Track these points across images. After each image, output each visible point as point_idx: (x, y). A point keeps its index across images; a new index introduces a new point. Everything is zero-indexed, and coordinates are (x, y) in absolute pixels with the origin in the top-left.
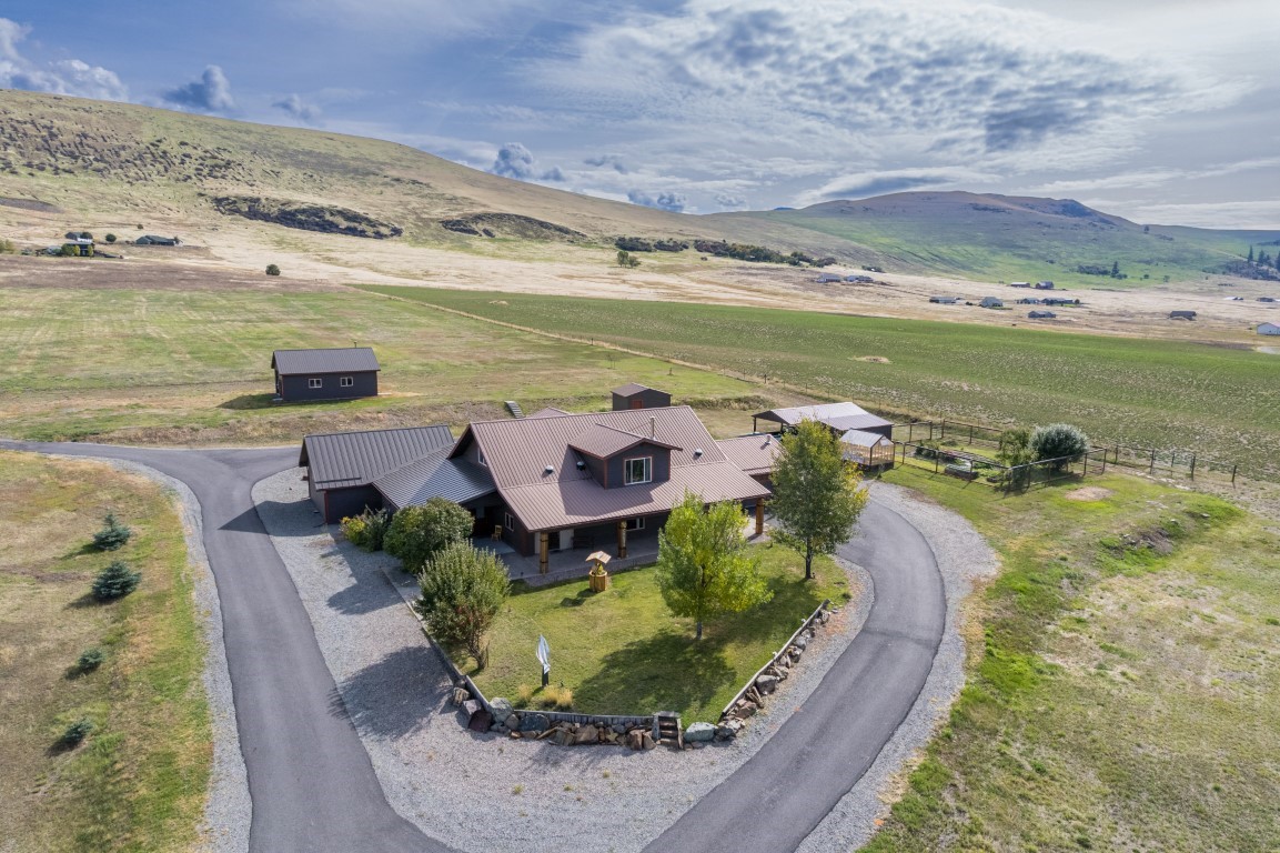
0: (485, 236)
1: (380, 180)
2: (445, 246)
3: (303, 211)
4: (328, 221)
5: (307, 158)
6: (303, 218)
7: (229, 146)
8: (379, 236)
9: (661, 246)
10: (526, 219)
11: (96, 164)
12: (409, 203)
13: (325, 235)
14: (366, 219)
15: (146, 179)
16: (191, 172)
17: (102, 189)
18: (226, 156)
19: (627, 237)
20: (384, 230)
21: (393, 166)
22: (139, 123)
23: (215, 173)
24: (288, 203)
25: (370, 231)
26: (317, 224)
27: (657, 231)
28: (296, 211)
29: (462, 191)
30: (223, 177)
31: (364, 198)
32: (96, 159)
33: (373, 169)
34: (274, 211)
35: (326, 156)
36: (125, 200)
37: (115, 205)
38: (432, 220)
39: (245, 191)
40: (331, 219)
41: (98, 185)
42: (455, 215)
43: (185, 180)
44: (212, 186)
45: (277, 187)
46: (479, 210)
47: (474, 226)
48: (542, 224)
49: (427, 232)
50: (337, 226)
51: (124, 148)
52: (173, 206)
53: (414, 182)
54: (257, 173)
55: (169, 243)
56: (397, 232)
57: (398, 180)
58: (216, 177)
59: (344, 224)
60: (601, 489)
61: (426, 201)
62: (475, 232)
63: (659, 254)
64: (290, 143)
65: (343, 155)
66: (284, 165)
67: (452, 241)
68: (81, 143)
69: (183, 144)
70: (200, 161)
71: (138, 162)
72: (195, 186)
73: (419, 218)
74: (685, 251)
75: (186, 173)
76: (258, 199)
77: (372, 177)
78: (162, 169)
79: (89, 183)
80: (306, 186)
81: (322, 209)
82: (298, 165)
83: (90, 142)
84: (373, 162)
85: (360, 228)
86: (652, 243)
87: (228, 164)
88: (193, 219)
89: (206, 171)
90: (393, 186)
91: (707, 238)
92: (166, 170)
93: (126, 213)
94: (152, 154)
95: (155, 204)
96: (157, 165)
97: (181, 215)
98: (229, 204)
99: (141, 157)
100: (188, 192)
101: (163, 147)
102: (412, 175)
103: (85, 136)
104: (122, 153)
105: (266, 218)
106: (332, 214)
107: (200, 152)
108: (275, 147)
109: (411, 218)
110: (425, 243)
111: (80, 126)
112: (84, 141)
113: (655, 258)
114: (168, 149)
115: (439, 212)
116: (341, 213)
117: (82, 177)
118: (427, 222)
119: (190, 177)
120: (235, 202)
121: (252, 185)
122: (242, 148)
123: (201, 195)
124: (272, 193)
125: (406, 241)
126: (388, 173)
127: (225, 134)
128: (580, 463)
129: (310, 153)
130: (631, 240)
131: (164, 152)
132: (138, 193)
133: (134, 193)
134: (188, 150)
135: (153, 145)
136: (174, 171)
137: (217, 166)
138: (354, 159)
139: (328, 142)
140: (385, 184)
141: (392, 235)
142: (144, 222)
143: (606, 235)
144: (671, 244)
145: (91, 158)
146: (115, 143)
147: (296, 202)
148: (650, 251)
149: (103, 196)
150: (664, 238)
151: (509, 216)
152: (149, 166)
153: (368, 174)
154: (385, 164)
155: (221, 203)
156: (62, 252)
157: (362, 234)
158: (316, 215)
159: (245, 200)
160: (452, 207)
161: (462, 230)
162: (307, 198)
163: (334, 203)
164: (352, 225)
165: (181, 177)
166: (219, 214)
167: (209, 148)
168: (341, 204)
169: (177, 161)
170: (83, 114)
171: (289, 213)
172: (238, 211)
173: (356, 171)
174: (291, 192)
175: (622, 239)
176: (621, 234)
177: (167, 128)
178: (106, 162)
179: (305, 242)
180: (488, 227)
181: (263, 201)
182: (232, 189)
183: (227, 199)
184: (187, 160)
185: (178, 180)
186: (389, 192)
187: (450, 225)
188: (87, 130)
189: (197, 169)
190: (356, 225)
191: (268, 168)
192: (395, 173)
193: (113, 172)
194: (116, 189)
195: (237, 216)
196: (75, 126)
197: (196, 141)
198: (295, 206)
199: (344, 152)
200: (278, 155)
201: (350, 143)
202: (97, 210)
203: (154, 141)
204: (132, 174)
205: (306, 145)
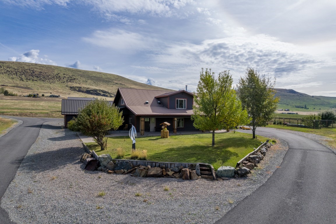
1: (112, 83)
3: (92, 90)
6: (92, 92)
7: (75, 75)
11: (43, 79)
13: (97, 96)
14: (108, 92)
15: (54, 82)
17: (43, 84)
18: (74, 77)
20: (112, 95)
21: (116, 80)
22: (54, 70)
23: (71, 81)
24: (89, 88)
25: (109, 95)
26: (95, 94)
29: (133, 86)
30: (73, 82)
31: (108, 87)
33: (111, 81)
34: (85, 90)
35: (99, 78)
36: (48, 87)
37: (46, 88)
39: (78, 85)
40: (99, 92)
43: (63, 83)
44: (70, 84)
45: (86, 84)
50: (100, 94)
51: (50, 75)
52: (60, 89)
53: (121, 84)
54: (81, 81)
55: (57, 97)
59: (102, 94)
64: (90, 74)
65: (103, 77)
66: (88, 80)
68: (40, 74)
69: (64, 74)
70: (68, 78)
71: (53, 78)
72: (66, 84)
77: (110, 83)
78: (58, 80)
80: (93, 84)
81: (97, 90)
82: (92, 79)
84: (111, 79)
85: (106, 94)
87: (74, 79)
88: (64, 92)
89: (69, 80)
90: (115, 85)
92: (59, 80)
93: (48, 90)
94: (56, 77)
95: (55, 88)
96: (58, 79)
97: (62, 91)
98: (74, 88)
100: (64, 85)
101: (59, 75)
102: (120, 82)
105: (83, 92)
106: (99, 91)
107: (68, 76)
108: (86, 75)
111: (40, 70)
112: (41, 74)
116: (101, 91)
117: (39, 82)
119: (65, 82)
121: (80, 84)
122: (78, 75)
123: (67, 86)
124: (84, 86)
126: (115, 82)
127: (75, 72)
129: (95, 77)
132: (52, 86)
133: (51, 86)
134: (65, 76)
136: (61, 81)
137: (71, 80)
138: (106, 78)
139: (99, 74)
142: (52, 92)
145: (42, 77)
146: (48, 74)
147: (91, 88)
149: (43, 86)
152: (55, 79)
153: (109, 82)
154: (113, 80)
155: (72, 88)
156: (28, 96)
157: (107, 96)
158: (95, 91)
159: (78, 87)
162: (93, 87)
163: (100, 89)
164: (104, 94)
165: (63, 82)
166: (71, 91)
167: (70, 75)
168: (102, 89)
169: (62, 78)
170: (41, 67)
171: (89, 91)
172: (76, 90)
173: (106, 81)
174: (90, 86)
177: (61, 71)
178: (45, 78)
181: (82, 88)
182: (75, 85)
183: (73, 87)
184: (65, 78)
188: (42, 71)
189: (67, 80)
191: (84, 80)
192: (116, 82)
193: (46, 81)
194: (47, 85)
196: (39, 70)
197: (67, 74)
198: (90, 89)
199: (104, 77)
200: (87, 77)
201: (106, 74)
202: (41, 89)
203: (57, 74)
204: (51, 81)
205: (94, 75)
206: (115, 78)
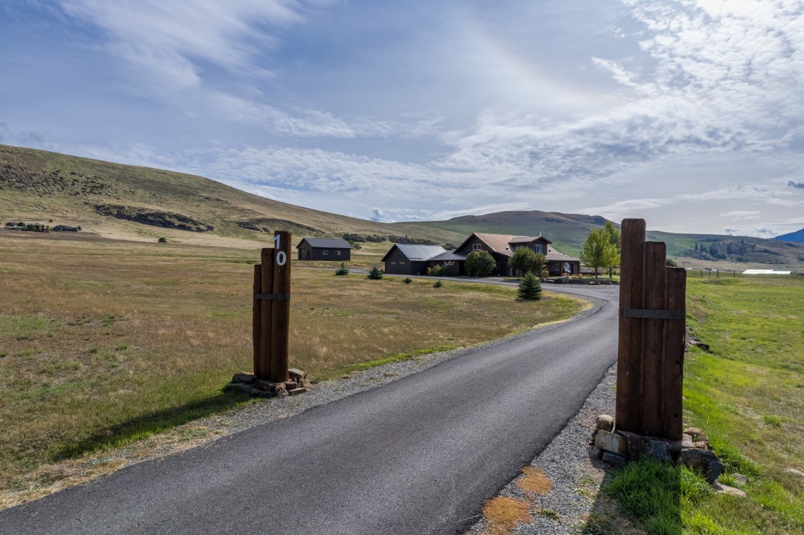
0: (264, 232)
1: (198, 198)
2: (242, 236)
3: (152, 215)
4: (167, 221)
5: (151, 185)
6: (152, 219)
7: (103, 176)
8: (199, 230)
9: (370, 239)
10: (288, 222)
11: (17, 184)
12: (216, 212)
13: (166, 229)
14: (191, 220)
15: (50, 193)
16: (79, 190)
17: (21, 198)
18: (101, 182)
19: (349, 234)
20: (202, 227)
21: (204, 191)
22: (44, 161)
23: (94, 191)
24: (143, 210)
25: (194, 227)
26: (161, 223)
27: (366, 230)
28: (148, 214)
29: (248, 206)
30: (100, 193)
31: (188, 208)
32: (17, 181)
33: (192, 192)
34: (134, 214)
35: (163, 183)
36: (38, 205)
37: (31, 208)
38: (231, 222)
39: (114, 202)
40: (169, 219)
42: (245, 219)
43: (76, 195)
44: (92, 198)
45: (134, 200)
46: (260, 217)
47: (257, 226)
48: (298, 225)
49: (228, 228)
50: (173, 224)
51: (35, 175)
52: (69, 210)
53: (218, 200)
54: (120, 192)
56: (210, 228)
57: (208, 198)
58: (95, 194)
59: (177, 223)
61: (226, 211)
62: (257, 229)
63: (369, 243)
64: (140, 175)
65: (172, 183)
66: (137, 188)
67: (245, 234)
68: (7, 171)
69: (73, 173)
70: (84, 184)
71: (44, 183)
72: (82, 198)
73: (223, 221)
74: (384, 242)
75: (76, 190)
76: (123, 207)
77: (192, 197)
78: (60, 188)
79: (14, 195)
80: (152, 200)
81: (164, 214)
82: (146, 188)
83: (13, 170)
84: (191, 188)
85: (188, 225)
86: (364, 237)
87: (102, 186)
88: (82, 218)
89: (88, 190)
90: (205, 202)
91: (396, 235)
92: (63, 189)
93: (40, 213)
94: (54, 179)
95: (57, 208)
96: (57, 186)
97: (74, 215)
98: (105, 209)
99: (46, 180)
100: (78, 202)
101: (60, 175)
102: (216, 196)
103: (10, 167)
104: (34, 178)
105: (129, 218)
106: (170, 217)
107: (84, 179)
108: (131, 177)
109: (218, 220)
110: (228, 235)
111: (6, 161)
112: (9, 170)
113: (367, 245)
114: (64, 176)
115: (235, 217)
116: (175, 216)
117: (8, 191)
118: (228, 223)
119: (78, 193)
120: (108, 208)
121: (118, 199)
122: (110, 177)
123: (86, 204)
124: (128, 203)
125: (216, 233)
126: (202, 194)
127: (99, 168)
129: (152, 181)
130: (352, 235)
131: (61, 178)
132: (45, 201)
133: (43, 202)
134: (76, 177)
135: (54, 174)
136: (68, 189)
137: (96, 188)
138: (179, 185)
139: (162, 175)
140: (200, 201)
141: (207, 230)
142: (53, 218)
143: (337, 232)
144: (376, 238)
145: (14, 180)
146: (29, 172)
147: (148, 209)
148: (363, 242)
149: (23, 203)
150: (371, 234)
151: (278, 221)
152: (52, 186)
153: (189, 194)
154: (199, 189)
155: (98, 208)
157: (189, 229)
158: (160, 217)
159: (115, 207)
160: (243, 215)
161: (249, 228)
162: (154, 207)
163: (171, 211)
164: (183, 223)
165: (73, 193)
166: (99, 215)
167: (89, 176)
168: (175, 211)
169: (70, 184)
170: (7, 154)
171: (143, 215)
172: (110, 214)
173: (182, 192)
174: (143, 203)
175: (346, 235)
176: (346, 232)
177: (62, 164)
178: (23, 183)
179: (156, 233)
180: (265, 227)
181: (127, 208)
182: (107, 201)
183: (103, 206)
184: (76, 183)
185: (70, 194)
186: (203, 205)
187: (242, 224)
188: (11, 163)
189: (82, 189)
190: (185, 224)
191: (127, 189)
192: (205, 195)
193: (28, 189)
194: (31, 199)
195: (110, 216)
196: (3, 161)
197: (81, 172)
198: (147, 212)
200: (133, 182)
201: (177, 176)
202: (20, 210)
203: (54, 171)
204: (41, 190)
205: (150, 177)
206: (202, 185)
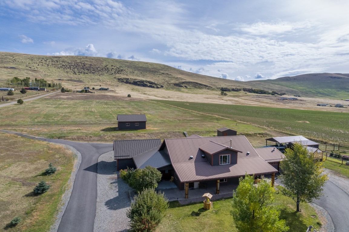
0: (185, 88)
1: (159, 74)
2: (174, 90)
3: (139, 82)
4: (145, 84)
5: (141, 68)
6: (139, 83)
7: (123, 66)
8: (158, 88)
9: (233, 90)
10: (196, 83)
11: (93, 71)
12: (165, 79)
13: (144, 88)
14: (155, 83)
15: (103, 74)
16: (113, 72)
17: (93, 77)
18: (122, 68)
19: (224, 88)
20: (159, 86)
21: (162, 70)
22: (103, 61)
23: (119, 73)
25: (155, 86)
26: (142, 85)
27: (232, 86)
28: (137, 81)
29: (179, 76)
30: (121, 73)
31: (154, 78)
32: (93, 70)
34: (132, 81)
35: (146, 68)
36: (98, 80)
37: (96, 81)
38: (171, 83)
39: (125, 77)
41: (93, 76)
42: (177, 82)
43: (112, 74)
44: (118, 76)
45: (133, 76)
46: (184, 81)
47: (182, 85)
48: (200, 84)
49: (170, 87)
50: (147, 85)
51: (99, 67)
52: (108, 81)
53: (167, 74)
54: (129, 72)
55: (106, 90)
56: (162, 87)
57: (163, 73)
58: (119, 74)
59: (149, 85)
60: (211, 166)
61: (170, 79)
62: (182, 87)
63: (232, 92)
64: (137, 65)
66: (135, 70)
67: (176, 89)
70: (116, 70)
71: (102, 71)
72: (114, 76)
73: (168, 83)
74: (240, 91)
75: (112, 73)
76: (128, 79)
77: (157, 73)
78: (107, 72)
79: (91, 76)
80: (140, 75)
81: (144, 81)
82: (139, 70)
83: (92, 66)
84: (157, 69)
85: (153, 85)
86: (231, 89)
87: (122, 70)
88: (113, 84)
89: (117, 72)
91: (246, 87)
93: (98, 83)
94: (105, 68)
95: (104, 80)
97: (110, 83)
99: (102, 69)
100: (112, 77)
101: (107, 67)
102: (167, 72)
103: (91, 65)
104: (98, 68)
105: (130, 83)
106: (146, 82)
107: (116, 68)
108: (133, 66)
109: (166, 83)
110: (169, 89)
113: (231, 93)
114: (109, 67)
115: (173, 81)
116: (148, 82)
117: (89, 75)
118: (170, 84)
119: (113, 74)
120: (123, 79)
121: (127, 75)
122: (126, 66)
123: (115, 78)
124: (131, 77)
125: (164, 89)
126: (161, 72)
127: (122, 63)
128: (203, 155)
129: (141, 67)
130: (225, 88)
131: (108, 68)
133: (100, 78)
134: (113, 67)
135: (105, 66)
136: (109, 72)
137: (119, 71)
138: (152, 68)
139: (146, 64)
140: (160, 75)
141: (161, 87)
142: (101, 85)
143: (218, 87)
144: (236, 89)
145: (92, 70)
148: (230, 91)
149: (93, 79)
150: (234, 88)
151: (191, 82)
152: (104, 71)
153: (156, 72)
154: (160, 69)
155: (119, 80)
156: (82, 92)
157: (153, 87)
158: (142, 82)
159: (125, 79)
160: (177, 80)
161: (179, 86)
162: (140, 78)
163: (147, 79)
164: (151, 85)
165: (111, 74)
166: (119, 82)
167: (118, 67)
168: (148, 80)
169: (110, 70)
170: (91, 60)
171: (136, 82)
172: (123, 82)
173: (153, 71)
174: (137, 77)
175: (222, 88)
176: (222, 87)
177: (109, 62)
178: (95, 71)
179: (139, 89)
180: (186, 85)
181: (130, 79)
182: (122, 76)
183: (121, 79)
184: (113, 70)
185: (110, 74)
186: (161, 76)
187: (176, 85)
188: (92, 64)
189: (115, 72)
190: (152, 85)
191: (131, 71)
192: (162, 72)
193: (96, 73)
194: (96, 77)
195: (123, 83)
196: (89, 63)
197: (115, 65)
198: (137, 80)
199: (150, 67)
200: (134, 68)
201: (152, 64)
202: (92, 82)
203: (105, 65)
204: (100, 73)
205: (141, 65)
206: (162, 68)
